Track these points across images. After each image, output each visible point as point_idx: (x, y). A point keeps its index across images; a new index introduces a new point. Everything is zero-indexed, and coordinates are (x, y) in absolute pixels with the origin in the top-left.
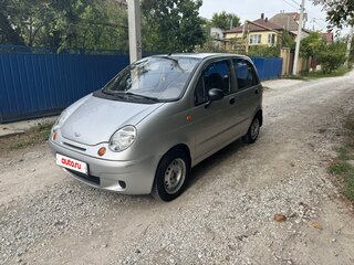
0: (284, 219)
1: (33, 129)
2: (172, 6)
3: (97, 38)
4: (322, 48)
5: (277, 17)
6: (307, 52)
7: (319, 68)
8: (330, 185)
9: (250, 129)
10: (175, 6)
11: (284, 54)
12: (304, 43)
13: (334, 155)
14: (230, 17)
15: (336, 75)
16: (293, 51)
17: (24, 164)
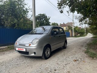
0: (76, 61)
1: (6, 48)
2: (42, 19)
3: (24, 26)
4: (79, 30)
5: (67, 23)
6: (75, 31)
7: (79, 35)
8: (86, 55)
9: (64, 45)
10: (43, 19)
11: (70, 31)
12: (74, 29)
13: (86, 50)
14: (56, 24)
15: (83, 36)
16: (72, 31)
17: (5, 54)
